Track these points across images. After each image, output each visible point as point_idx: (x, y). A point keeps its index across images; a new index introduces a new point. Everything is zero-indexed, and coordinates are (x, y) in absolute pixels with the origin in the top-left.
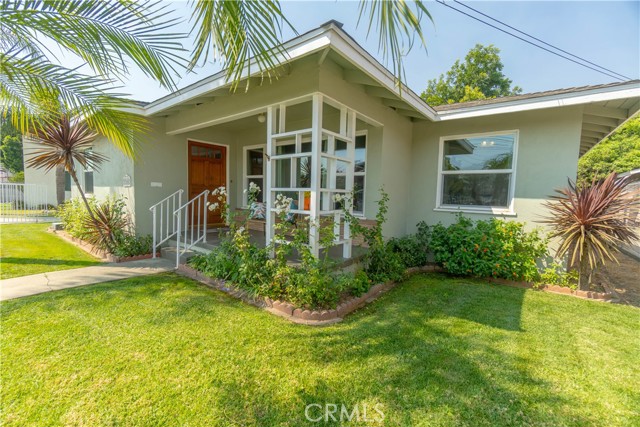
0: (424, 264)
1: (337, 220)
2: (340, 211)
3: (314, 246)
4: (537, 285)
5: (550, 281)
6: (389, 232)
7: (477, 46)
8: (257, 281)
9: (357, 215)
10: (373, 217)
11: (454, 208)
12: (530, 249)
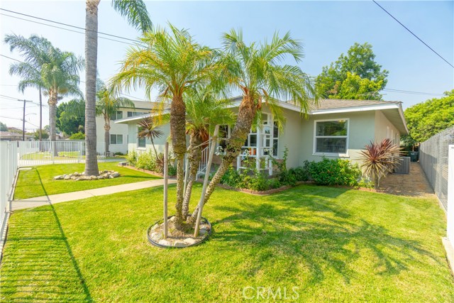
0: (307, 180)
1: (266, 159)
2: (268, 156)
3: (258, 168)
4: (355, 187)
5: (362, 186)
6: (289, 165)
7: (356, 44)
8: (236, 182)
9: (275, 157)
10: (282, 158)
11: (321, 154)
12: (355, 172)
